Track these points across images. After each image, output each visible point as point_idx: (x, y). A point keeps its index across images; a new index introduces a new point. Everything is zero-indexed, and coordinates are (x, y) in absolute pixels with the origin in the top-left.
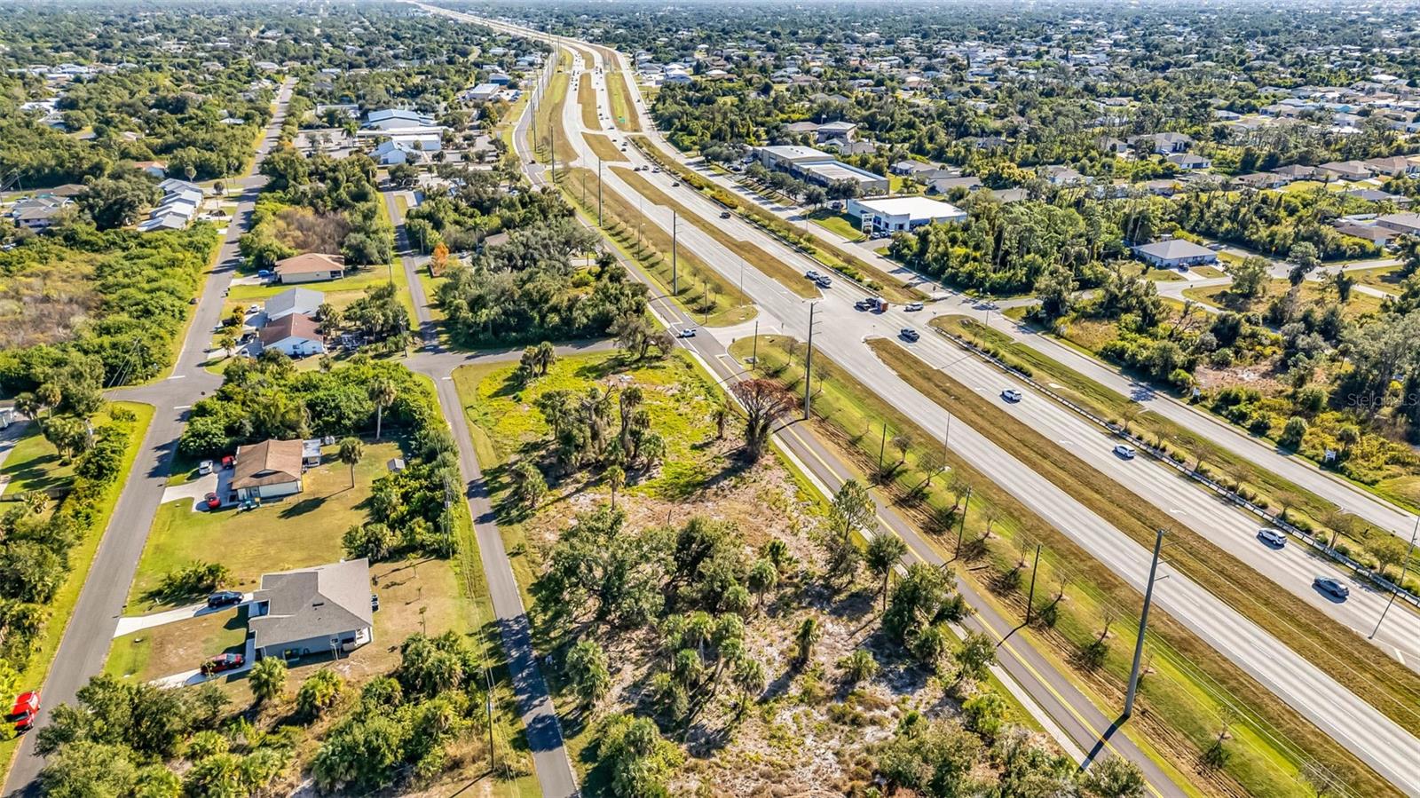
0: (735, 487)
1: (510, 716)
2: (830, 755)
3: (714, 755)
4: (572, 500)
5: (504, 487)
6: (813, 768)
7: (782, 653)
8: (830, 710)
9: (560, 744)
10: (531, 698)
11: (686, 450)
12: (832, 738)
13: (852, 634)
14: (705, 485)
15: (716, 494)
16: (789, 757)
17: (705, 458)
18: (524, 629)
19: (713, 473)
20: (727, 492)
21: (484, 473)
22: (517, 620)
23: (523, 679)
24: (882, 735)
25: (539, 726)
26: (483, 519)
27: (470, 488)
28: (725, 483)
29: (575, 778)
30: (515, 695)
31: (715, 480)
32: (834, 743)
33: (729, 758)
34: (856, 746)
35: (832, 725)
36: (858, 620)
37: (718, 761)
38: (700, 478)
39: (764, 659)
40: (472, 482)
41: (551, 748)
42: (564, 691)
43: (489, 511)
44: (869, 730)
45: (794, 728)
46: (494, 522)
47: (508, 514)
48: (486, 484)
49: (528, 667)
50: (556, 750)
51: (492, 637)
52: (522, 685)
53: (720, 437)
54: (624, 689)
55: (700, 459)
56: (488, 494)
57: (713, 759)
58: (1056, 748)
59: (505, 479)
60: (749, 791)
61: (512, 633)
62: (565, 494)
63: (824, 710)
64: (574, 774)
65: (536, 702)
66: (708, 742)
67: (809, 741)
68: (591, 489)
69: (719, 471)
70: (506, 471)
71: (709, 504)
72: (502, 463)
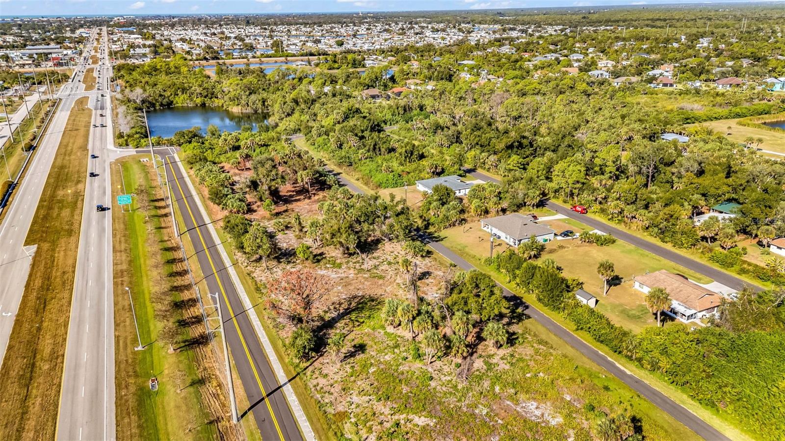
0: (326, 312)
11: (369, 343)
14: (348, 312)
15: (340, 304)
17: (350, 337)
18: (424, 240)
19: (343, 322)
20: (332, 308)
21: (526, 316)
22: (429, 242)
27: (522, 303)
28: (334, 314)
31: (341, 317)
38: (353, 316)
40: (527, 307)
48: (517, 306)
51: (435, 237)
55: (358, 335)
61: (429, 238)
69: (338, 325)
70: (512, 318)
71: (345, 296)
72: (521, 324)
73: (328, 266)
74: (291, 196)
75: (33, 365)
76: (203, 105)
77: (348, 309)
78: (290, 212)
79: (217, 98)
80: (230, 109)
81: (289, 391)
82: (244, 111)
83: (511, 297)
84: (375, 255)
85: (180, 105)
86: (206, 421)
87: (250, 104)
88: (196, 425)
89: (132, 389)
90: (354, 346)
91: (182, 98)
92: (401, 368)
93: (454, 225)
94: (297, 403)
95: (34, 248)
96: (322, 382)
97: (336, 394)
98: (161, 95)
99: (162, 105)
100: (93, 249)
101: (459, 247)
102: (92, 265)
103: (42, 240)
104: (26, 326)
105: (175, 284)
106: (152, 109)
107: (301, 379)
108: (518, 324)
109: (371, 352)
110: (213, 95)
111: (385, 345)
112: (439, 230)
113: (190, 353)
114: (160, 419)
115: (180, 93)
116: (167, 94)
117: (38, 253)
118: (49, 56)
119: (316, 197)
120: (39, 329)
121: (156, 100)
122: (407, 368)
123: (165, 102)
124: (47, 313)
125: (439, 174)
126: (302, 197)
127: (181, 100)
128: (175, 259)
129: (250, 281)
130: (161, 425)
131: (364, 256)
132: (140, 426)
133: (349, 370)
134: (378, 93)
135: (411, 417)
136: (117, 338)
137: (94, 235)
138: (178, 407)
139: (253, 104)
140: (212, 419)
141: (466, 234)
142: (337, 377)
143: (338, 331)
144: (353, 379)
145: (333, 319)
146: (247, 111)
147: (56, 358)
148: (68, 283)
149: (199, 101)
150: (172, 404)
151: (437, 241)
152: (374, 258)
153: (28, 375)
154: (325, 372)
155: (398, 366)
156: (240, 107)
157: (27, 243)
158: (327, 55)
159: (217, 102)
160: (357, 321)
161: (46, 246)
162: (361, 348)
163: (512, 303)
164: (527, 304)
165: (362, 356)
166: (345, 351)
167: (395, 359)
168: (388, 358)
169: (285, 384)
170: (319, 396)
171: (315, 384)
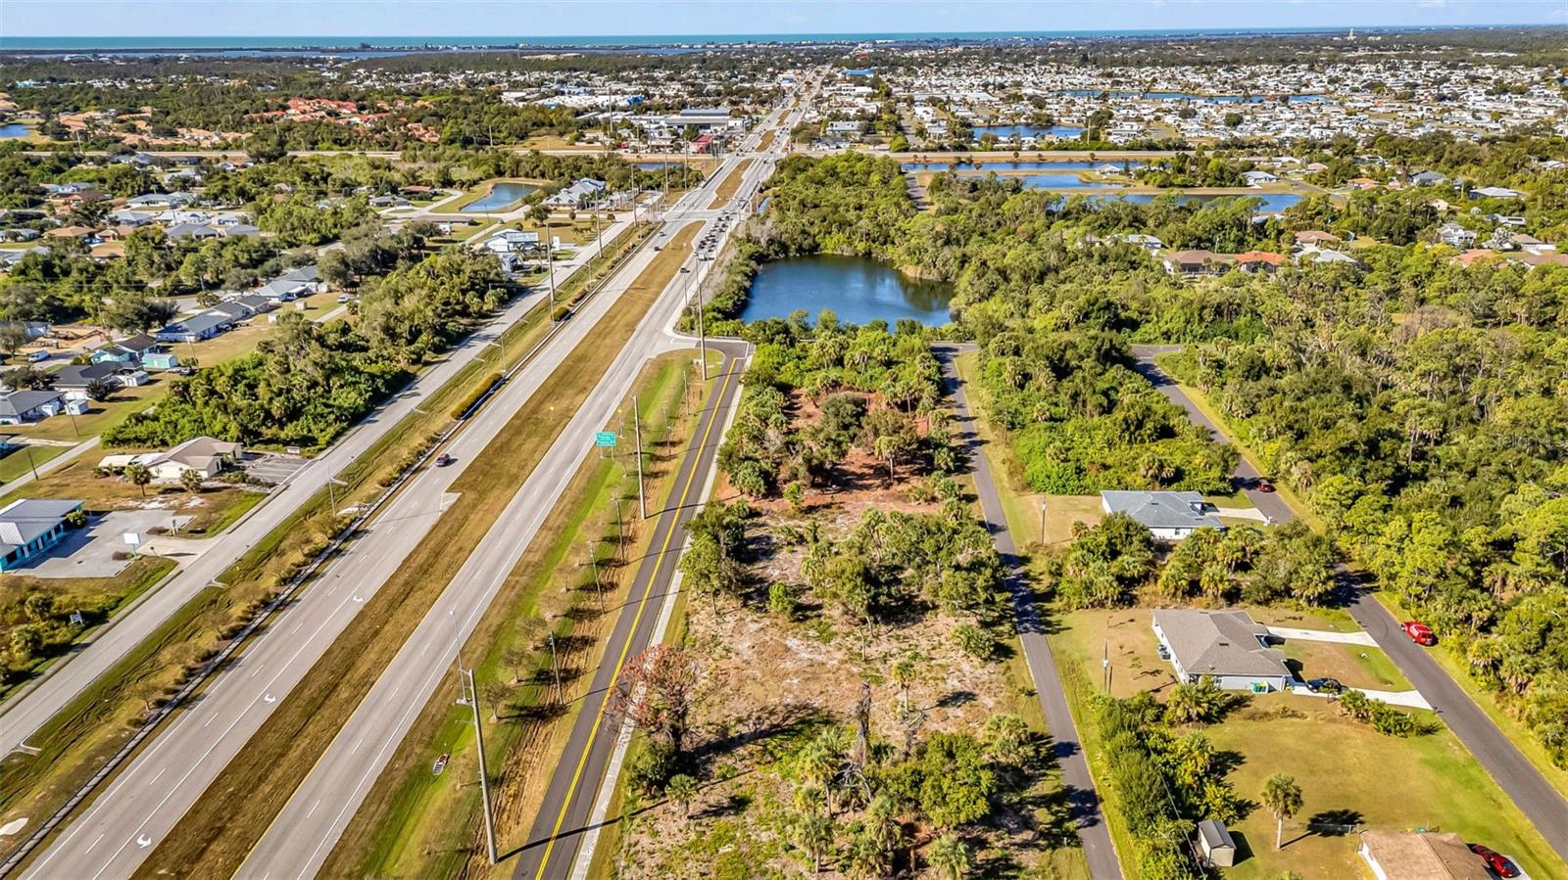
0: (740, 721)
1: (1032, 574)
2: (838, 522)
5: (1045, 801)
15: (772, 713)
17: (739, 779)
18: (1021, 623)
19: (751, 747)
21: (1074, 839)
22: (1027, 630)
26: (1068, 749)
27: (1093, 811)
28: (748, 729)
30: (1030, 584)
31: (755, 737)
32: (831, 526)
36: (751, 574)
38: (772, 743)
40: (1093, 823)
43: (1061, 761)
46: (1055, 741)
47: (1037, 752)
48: (1074, 814)
51: (1047, 623)
55: (753, 779)
56: (1067, 794)
59: (1042, 816)
61: (1033, 622)
69: (741, 751)
70: (1042, 835)
71: (789, 700)
72: (1049, 851)
73: (811, 633)
74: (862, 476)
75: (337, 685)
76: (868, 254)
77: (778, 725)
78: (834, 509)
79: (893, 243)
80: (903, 269)
81: (590, 841)
82: (925, 277)
83: (1083, 792)
84: (906, 632)
85: (829, 252)
86: (459, 847)
87: (939, 264)
88: (441, 849)
89: (411, 762)
90: (732, 799)
91: (835, 239)
92: (771, 864)
93: (1102, 605)
94: (587, 863)
95: (455, 496)
96: (645, 841)
97: (646, 870)
98: (803, 232)
99: (800, 249)
100: (519, 516)
101: (1076, 656)
102: (500, 545)
103: (472, 487)
104: (366, 624)
105: (581, 605)
106: (782, 256)
107: (622, 826)
108: (1042, 850)
109: (749, 817)
110: (887, 240)
111: (780, 812)
112: (1068, 609)
113: (517, 730)
114: (412, 821)
115: (834, 229)
116: (814, 230)
117: (453, 508)
118: (701, 132)
119: (903, 487)
120: (377, 633)
121: (793, 240)
122: (778, 867)
123: (806, 244)
124: (400, 610)
125: (1167, 482)
126: (878, 482)
127: (833, 244)
128: (611, 560)
129: (681, 627)
130: (405, 832)
131: (883, 628)
132: (381, 824)
133: (693, 836)
134: (1201, 261)
136: (449, 674)
137: (536, 493)
138: (441, 811)
139: (944, 265)
140: (469, 846)
141: (1112, 631)
142: (668, 843)
143: (730, 762)
144: (687, 853)
145: (741, 736)
146: (931, 277)
147: (367, 682)
148: (453, 567)
149: (861, 247)
150: (438, 804)
151: (1043, 632)
152: (898, 638)
153: (320, 700)
154: (658, 827)
155: (767, 857)
156: (920, 268)
157: (451, 490)
158: (1184, 149)
159: (891, 252)
160: (771, 753)
161: (471, 496)
162: (739, 804)
163: (1072, 805)
164: (1098, 817)
165: (729, 819)
166: (712, 802)
167: (773, 843)
168: (764, 837)
169: (595, 827)
170: (623, 863)
171: (633, 841)
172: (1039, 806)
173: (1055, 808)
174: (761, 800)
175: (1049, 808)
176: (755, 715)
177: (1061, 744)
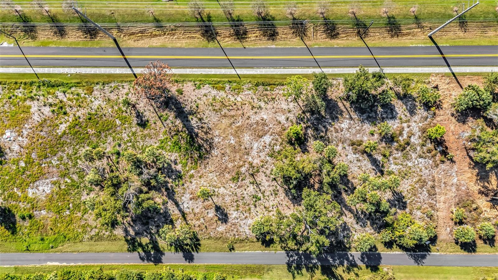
1: (355, 269)
2: (420, 160)
3: (406, 201)
4: (186, 211)
5: (154, 242)
6: (423, 168)
7: (354, 153)
8: (397, 150)
9: (379, 254)
10: (348, 259)
12: (411, 155)
13: (351, 118)
16: (416, 175)
17: (159, 124)
18: (297, 254)
19: (180, 125)
21: (132, 250)
22: (290, 256)
23: (334, 260)
24: (417, 137)
25: (366, 260)
26: (189, 258)
27: (149, 260)
28: (194, 123)
29: (399, 253)
30: (343, 265)
31: (188, 127)
32: (414, 156)
33: (409, 196)
34: (419, 148)
35: (404, 152)
36: (342, 111)
37: (409, 201)
38: (184, 135)
39: (355, 162)
40: (142, 259)
41: (381, 258)
42: (347, 246)
43: (180, 254)
44: (412, 140)
45: (401, 166)
46: (195, 254)
47: (188, 245)
48: (147, 251)
49: (326, 257)
50: (382, 256)
51: (299, 268)
52: (338, 261)
53: (134, 106)
54: (357, 223)
55: (160, 127)
56: (160, 252)
57: (408, 202)
58: (440, 75)
59: (145, 240)
60: (427, 195)
62: (177, 212)
63: (395, 152)
64: (397, 253)
65: (351, 258)
66: (398, 201)
67: (410, 164)
68: (177, 197)
71: (216, 140)
72: (124, 239)
73: (278, 147)
81: (125, 71)
83: (161, 258)
90: (146, 121)
94: (113, 72)
96: (125, 92)
97: (109, 94)
101: (266, 276)
107: (133, 81)
133: (124, 109)
135: (68, 124)
144: (116, 108)
151: (289, 264)
152: (275, 190)
155: (113, 137)
162: (143, 124)
163: (152, 253)
164: (146, 261)
165: (135, 121)
166: (145, 114)
167: (121, 139)
168: (124, 135)
169: (132, 71)
170: (113, 86)
171: (124, 87)
172: (150, 240)
173: (150, 246)
174: (146, 132)
175: (150, 243)
176: (204, 125)
177: (193, 255)
